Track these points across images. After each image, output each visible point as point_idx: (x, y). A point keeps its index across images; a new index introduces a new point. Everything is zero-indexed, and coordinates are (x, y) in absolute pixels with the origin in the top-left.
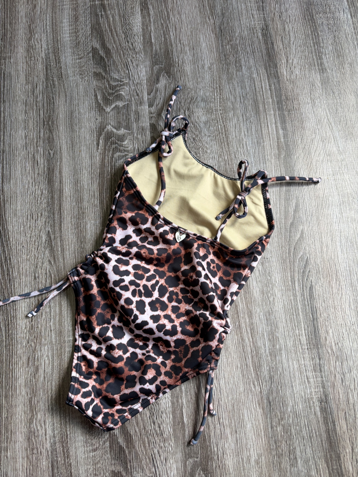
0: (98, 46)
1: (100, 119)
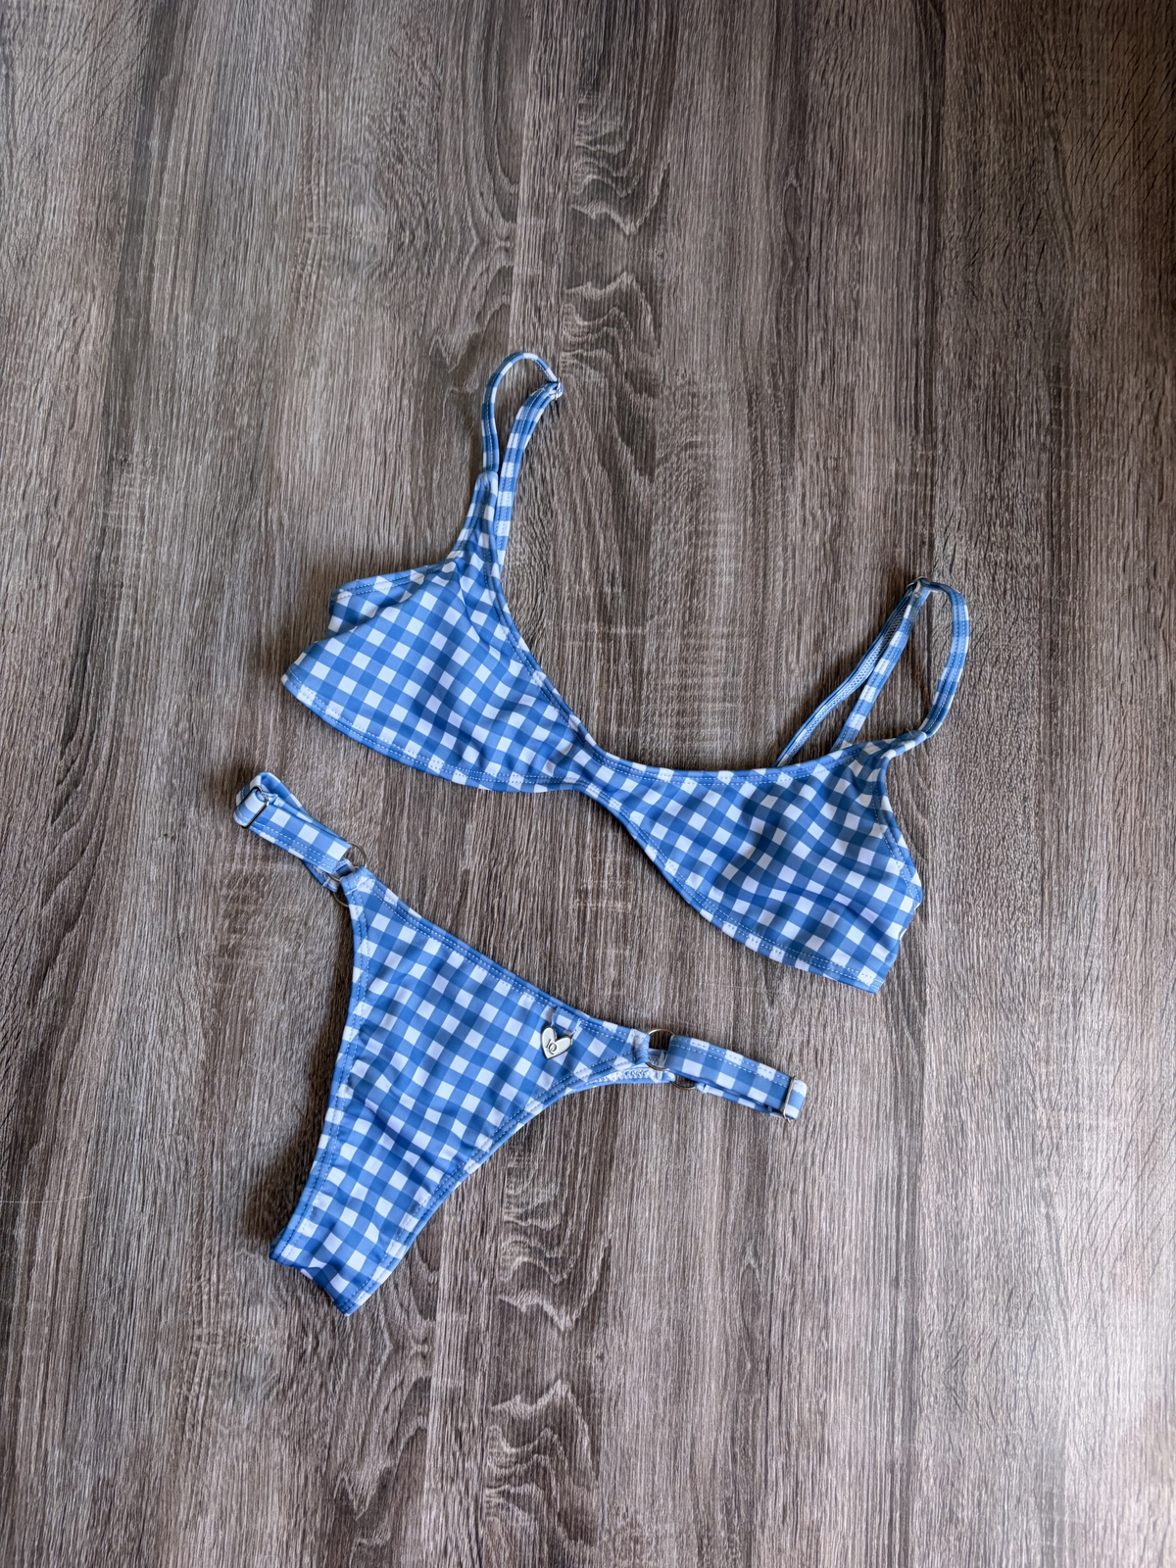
0: (635, 478)
1: (653, 256)
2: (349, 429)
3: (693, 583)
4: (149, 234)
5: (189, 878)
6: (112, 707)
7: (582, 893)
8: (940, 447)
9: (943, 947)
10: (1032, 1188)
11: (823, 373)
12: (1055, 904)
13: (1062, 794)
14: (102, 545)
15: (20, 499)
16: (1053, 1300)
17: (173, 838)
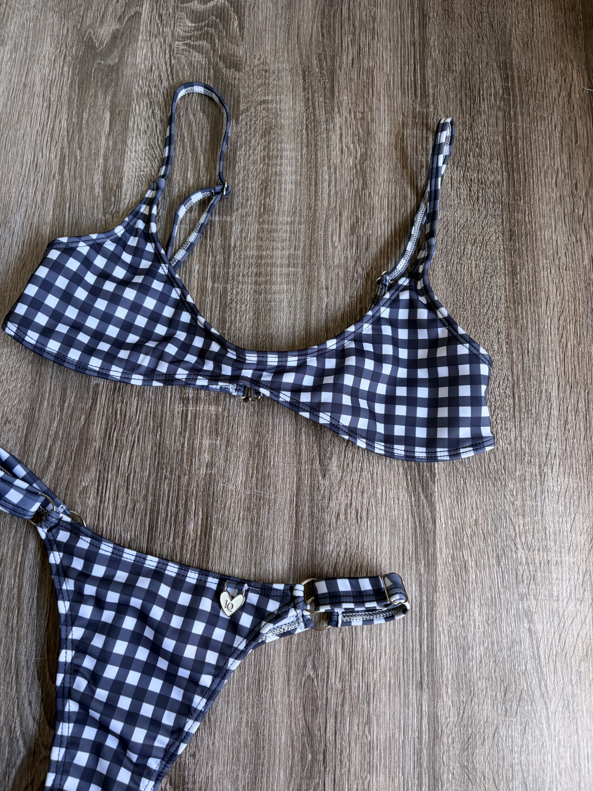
2: (25, 85)
3: (266, 188)
10: (518, 609)
11: (353, 60)
12: (523, 404)
13: (523, 329)
16: (537, 693)
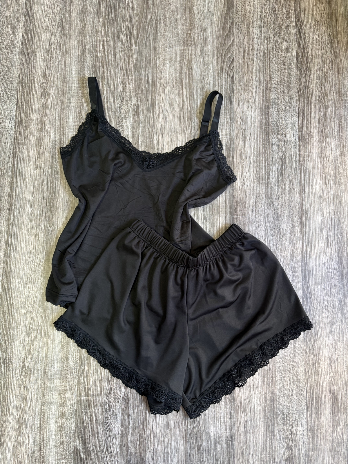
4: (227, 206)
5: (201, 45)
6: (223, 84)
7: (108, 41)
8: (11, 152)
9: (19, 29)
14: (230, 123)
15: (251, 133)
17: (205, 54)
